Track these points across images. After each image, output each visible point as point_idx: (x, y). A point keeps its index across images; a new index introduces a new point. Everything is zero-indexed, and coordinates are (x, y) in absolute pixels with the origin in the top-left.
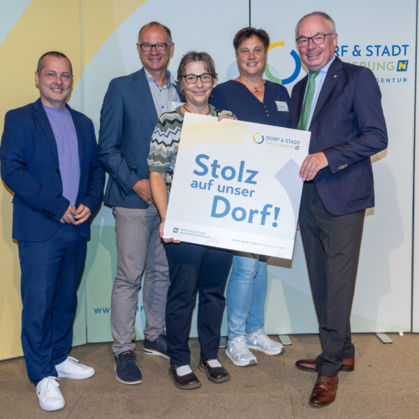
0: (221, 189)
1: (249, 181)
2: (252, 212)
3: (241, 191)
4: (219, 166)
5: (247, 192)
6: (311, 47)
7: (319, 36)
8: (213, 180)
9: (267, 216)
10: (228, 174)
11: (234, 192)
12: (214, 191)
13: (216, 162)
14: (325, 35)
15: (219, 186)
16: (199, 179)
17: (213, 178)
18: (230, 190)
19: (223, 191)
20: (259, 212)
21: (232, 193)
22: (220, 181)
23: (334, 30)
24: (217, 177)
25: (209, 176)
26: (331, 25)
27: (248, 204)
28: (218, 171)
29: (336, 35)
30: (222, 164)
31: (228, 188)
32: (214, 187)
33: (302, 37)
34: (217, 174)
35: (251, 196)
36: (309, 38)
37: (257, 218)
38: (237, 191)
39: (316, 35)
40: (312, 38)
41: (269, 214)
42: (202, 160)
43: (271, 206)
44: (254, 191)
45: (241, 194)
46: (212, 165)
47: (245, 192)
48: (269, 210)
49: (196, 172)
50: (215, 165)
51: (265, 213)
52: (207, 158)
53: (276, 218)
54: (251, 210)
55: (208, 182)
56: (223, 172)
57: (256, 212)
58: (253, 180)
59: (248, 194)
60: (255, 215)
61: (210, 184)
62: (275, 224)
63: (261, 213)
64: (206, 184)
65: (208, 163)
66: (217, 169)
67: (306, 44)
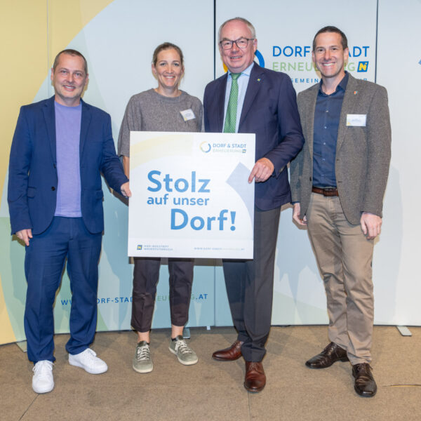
0: (177, 202)
1: (202, 190)
2: (210, 220)
3: (196, 201)
4: (171, 180)
5: (203, 201)
6: (234, 50)
7: (242, 40)
8: (167, 195)
9: (224, 221)
10: (182, 185)
11: (190, 202)
12: (170, 205)
13: (168, 176)
14: (248, 40)
15: (175, 199)
16: (154, 195)
17: (167, 192)
18: (185, 201)
19: (179, 203)
20: (217, 218)
21: (188, 204)
22: (175, 194)
23: (255, 36)
24: (171, 190)
25: (163, 191)
26: (252, 30)
27: (204, 212)
28: (172, 185)
29: (256, 41)
30: (174, 177)
31: (183, 200)
32: (170, 201)
33: (225, 39)
34: (170, 187)
35: (206, 204)
36: (233, 42)
37: (215, 224)
38: (193, 202)
39: (239, 39)
40: (235, 42)
41: (226, 219)
42: (154, 176)
43: (226, 211)
44: (208, 199)
45: (196, 204)
46: (164, 180)
47: (200, 201)
48: (225, 215)
49: (150, 189)
50: (168, 179)
51: (222, 219)
52: (159, 173)
53: (233, 222)
54: (209, 218)
55: (163, 197)
56: (176, 186)
57: (214, 218)
58: (206, 188)
59: (204, 203)
60: (212, 222)
61: (165, 198)
62: (233, 228)
63: (219, 219)
64: (161, 199)
65: (160, 178)
66: (170, 183)
67: (229, 46)
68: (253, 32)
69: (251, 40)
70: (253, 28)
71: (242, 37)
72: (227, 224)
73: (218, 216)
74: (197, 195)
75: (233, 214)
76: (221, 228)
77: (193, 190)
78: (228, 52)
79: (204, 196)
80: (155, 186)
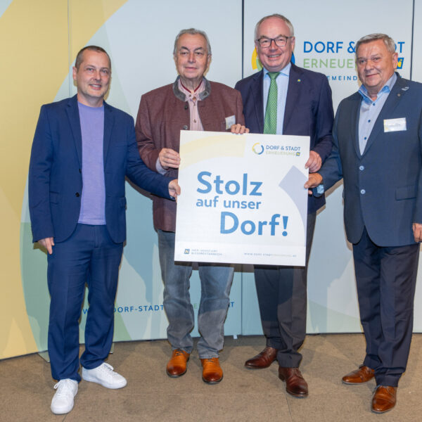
0: (227, 205)
1: (254, 193)
2: (261, 224)
3: (247, 204)
4: (222, 182)
5: (254, 205)
6: (273, 48)
7: (281, 38)
8: (218, 197)
9: (276, 226)
10: (232, 188)
11: (241, 205)
12: (221, 208)
13: (218, 177)
14: (287, 38)
15: (225, 202)
17: (217, 195)
18: (236, 204)
19: (229, 206)
20: (268, 223)
21: (238, 207)
22: (225, 197)
23: (293, 34)
24: (221, 193)
25: (213, 193)
27: (256, 216)
28: (222, 187)
31: (234, 202)
32: (220, 204)
33: (264, 37)
34: (221, 189)
35: (257, 208)
36: (272, 40)
37: (267, 229)
38: (244, 205)
39: (278, 37)
40: (274, 40)
41: (278, 224)
42: (205, 178)
43: (278, 216)
44: (260, 203)
45: (248, 207)
46: (215, 182)
47: (251, 205)
48: (277, 220)
49: (199, 190)
50: (218, 181)
51: (273, 224)
52: (209, 174)
53: (285, 227)
54: (260, 222)
55: (213, 199)
56: (227, 188)
57: (265, 223)
58: (258, 191)
59: (255, 207)
60: (264, 226)
61: (215, 201)
62: (285, 234)
63: (270, 223)
64: (211, 201)
65: (211, 180)
66: (221, 185)
67: (268, 44)
68: (291, 29)
69: (289, 38)
70: (291, 25)
71: (281, 36)
72: (279, 229)
73: (269, 220)
74: (249, 198)
75: (285, 219)
76: (273, 233)
77: (245, 193)
78: (266, 50)
79: (255, 199)
80: (204, 187)
